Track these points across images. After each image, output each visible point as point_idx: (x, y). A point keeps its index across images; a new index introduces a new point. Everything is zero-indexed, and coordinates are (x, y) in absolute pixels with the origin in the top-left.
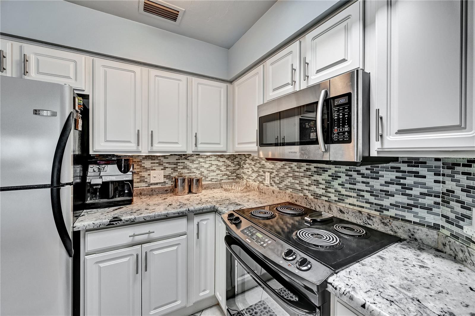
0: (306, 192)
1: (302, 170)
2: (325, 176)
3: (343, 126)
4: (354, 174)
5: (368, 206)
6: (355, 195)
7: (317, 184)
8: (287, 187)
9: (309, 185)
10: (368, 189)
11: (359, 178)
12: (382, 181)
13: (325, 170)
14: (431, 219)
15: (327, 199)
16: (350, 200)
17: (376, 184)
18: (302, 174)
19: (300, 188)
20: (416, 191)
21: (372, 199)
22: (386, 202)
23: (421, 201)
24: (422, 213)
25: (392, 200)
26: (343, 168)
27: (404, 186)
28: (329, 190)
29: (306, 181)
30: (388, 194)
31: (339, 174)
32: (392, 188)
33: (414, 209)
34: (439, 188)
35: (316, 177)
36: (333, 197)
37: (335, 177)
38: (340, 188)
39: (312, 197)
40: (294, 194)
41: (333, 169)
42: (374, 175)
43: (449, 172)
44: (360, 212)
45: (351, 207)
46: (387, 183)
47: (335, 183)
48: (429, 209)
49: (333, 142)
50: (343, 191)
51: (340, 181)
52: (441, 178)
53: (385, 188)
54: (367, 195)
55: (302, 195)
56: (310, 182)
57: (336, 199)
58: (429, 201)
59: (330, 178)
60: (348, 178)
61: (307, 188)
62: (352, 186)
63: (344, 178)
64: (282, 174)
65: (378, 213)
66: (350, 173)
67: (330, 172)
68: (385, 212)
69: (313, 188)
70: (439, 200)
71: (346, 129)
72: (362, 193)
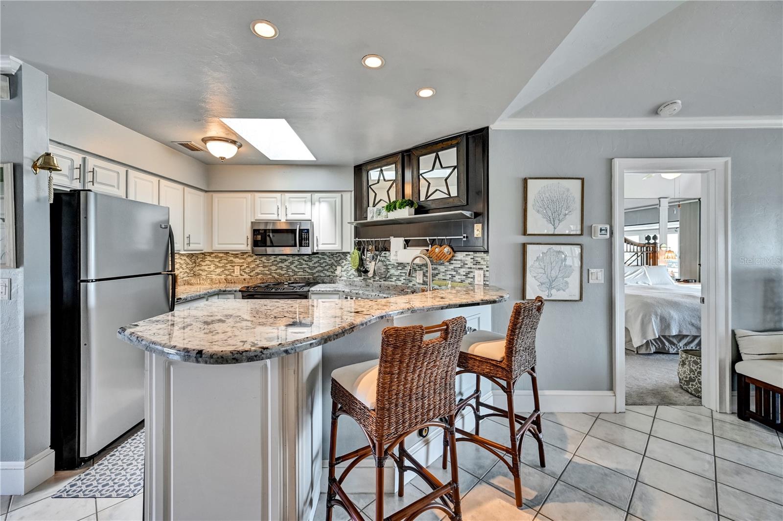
0: (274, 275)
1: (271, 261)
2: (287, 263)
3: (306, 240)
4: (302, 261)
5: (308, 274)
6: (302, 270)
7: (281, 268)
8: (258, 274)
9: (276, 270)
10: (308, 267)
11: (304, 262)
12: (313, 262)
13: (286, 260)
14: (328, 274)
15: (287, 275)
16: (300, 273)
17: (311, 264)
18: (271, 264)
19: (269, 273)
20: (324, 265)
21: (309, 271)
22: (314, 271)
23: (325, 268)
24: (325, 272)
25: (317, 269)
26: (297, 258)
27: (321, 264)
28: (289, 270)
29: (273, 268)
30: (316, 267)
31: (294, 262)
32: (316, 265)
33: (323, 272)
34: (330, 262)
35: (280, 265)
36: (291, 274)
37: (292, 263)
38: (295, 268)
39: (278, 277)
40: (264, 278)
41: (291, 259)
42: (310, 260)
43: (332, 257)
44: (305, 278)
45: (301, 276)
46: (315, 263)
47: (292, 267)
48: (327, 270)
49: (302, 246)
50: (297, 270)
51: (295, 265)
52: (330, 259)
53: (314, 265)
54: (307, 270)
55: (271, 277)
56: (276, 268)
57: (293, 274)
58: (327, 268)
59: (290, 264)
60: (298, 263)
61: (275, 272)
62: (301, 267)
63: (297, 263)
64: (253, 266)
65: (311, 276)
66: (300, 260)
67: (289, 261)
68: (314, 275)
69: (278, 271)
70: (330, 267)
71: (307, 242)
72: (305, 269)
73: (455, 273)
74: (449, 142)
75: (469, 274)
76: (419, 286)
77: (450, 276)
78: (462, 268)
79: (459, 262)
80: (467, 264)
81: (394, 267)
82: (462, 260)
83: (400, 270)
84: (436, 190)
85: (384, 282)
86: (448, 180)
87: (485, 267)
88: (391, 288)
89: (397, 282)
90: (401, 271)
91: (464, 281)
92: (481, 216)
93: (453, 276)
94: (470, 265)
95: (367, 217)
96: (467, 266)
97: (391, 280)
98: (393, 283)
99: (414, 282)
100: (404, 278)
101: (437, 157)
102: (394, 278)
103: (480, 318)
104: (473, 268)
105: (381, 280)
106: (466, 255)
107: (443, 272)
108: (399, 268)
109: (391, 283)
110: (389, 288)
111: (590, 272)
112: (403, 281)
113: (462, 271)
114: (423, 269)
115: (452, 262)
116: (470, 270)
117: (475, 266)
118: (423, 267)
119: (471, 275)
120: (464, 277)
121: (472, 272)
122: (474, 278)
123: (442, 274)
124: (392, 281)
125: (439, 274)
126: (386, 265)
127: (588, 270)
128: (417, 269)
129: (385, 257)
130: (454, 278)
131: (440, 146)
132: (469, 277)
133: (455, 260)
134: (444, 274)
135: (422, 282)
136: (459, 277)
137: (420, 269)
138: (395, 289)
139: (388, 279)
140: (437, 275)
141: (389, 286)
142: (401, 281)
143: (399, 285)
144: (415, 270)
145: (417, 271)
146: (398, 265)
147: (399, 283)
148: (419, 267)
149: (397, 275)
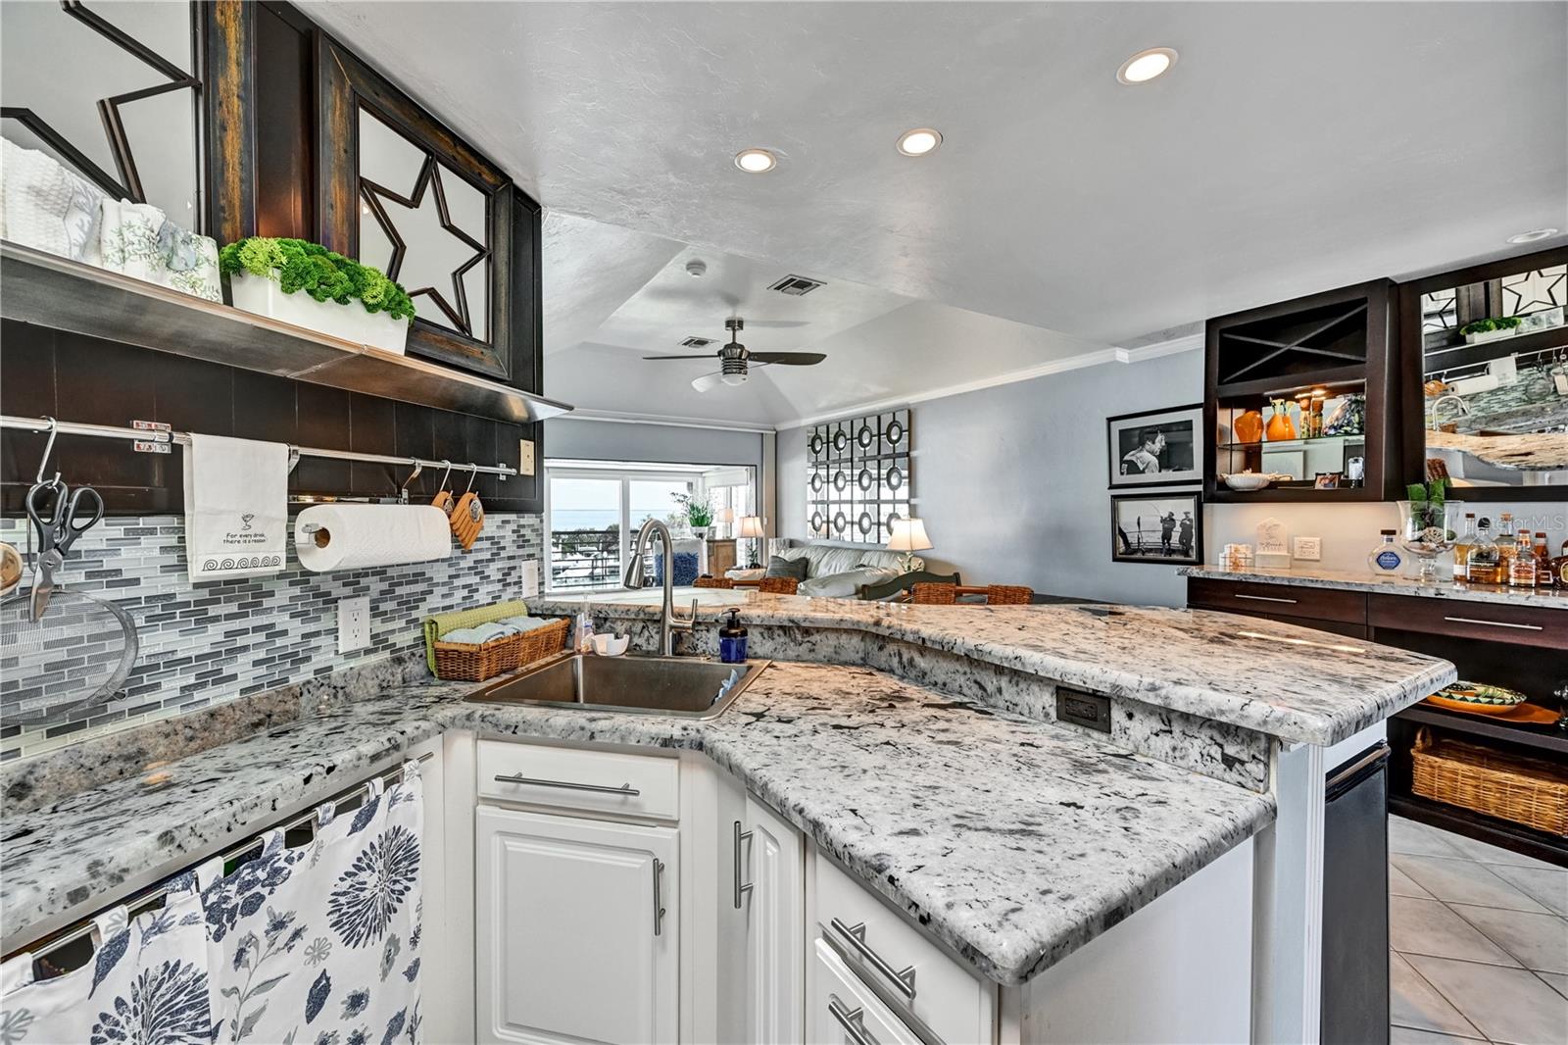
73: (477, 579)
75: (511, 574)
77: (465, 593)
78: (494, 560)
79: (487, 544)
80: (505, 548)
82: (493, 538)
83: (229, 617)
87: (540, 550)
89: (198, 696)
90: (236, 625)
91: (499, 598)
93: (472, 590)
94: (511, 550)
96: (503, 554)
97: (148, 698)
98: (175, 713)
99: (318, 661)
100: (262, 654)
104: (518, 557)
106: (503, 522)
107: (444, 584)
108: (213, 610)
109: (147, 720)
112: (246, 680)
113: (493, 571)
116: (512, 563)
117: (521, 552)
118: (364, 582)
119: (513, 577)
120: (500, 586)
121: (515, 567)
122: (521, 582)
123: (439, 591)
124: (156, 705)
125: (431, 592)
128: (337, 590)
130: (476, 596)
132: (509, 584)
133: (476, 540)
134: (445, 590)
136: (490, 588)
137: (348, 590)
138: (193, 745)
139: (113, 707)
140: (425, 600)
141: (132, 749)
142: (234, 677)
143: (231, 706)
144: (330, 602)
145: (336, 601)
146: (205, 594)
147: (220, 696)
148: (345, 585)
149: (199, 658)
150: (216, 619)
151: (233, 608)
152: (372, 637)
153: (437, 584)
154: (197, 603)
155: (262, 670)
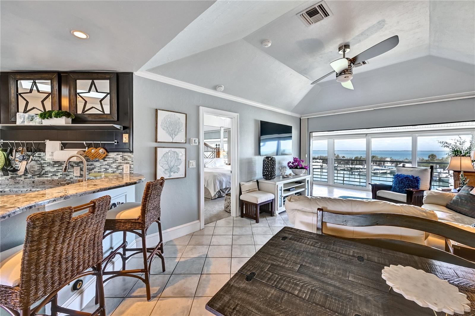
73: (108, 167)
74: (103, 75)
75: (119, 167)
76: (76, 178)
77: (105, 169)
78: (114, 163)
79: (112, 159)
80: (118, 160)
81: (49, 164)
82: (114, 158)
83: (57, 167)
84: (92, 108)
85: (39, 178)
86: (102, 102)
87: (131, 162)
88: (46, 182)
89: (54, 177)
90: (58, 168)
91: (116, 172)
92: (128, 128)
93: (107, 169)
94: (120, 161)
95: (16, 121)
96: (117, 162)
97: (46, 176)
98: (49, 179)
99: (71, 176)
100: (62, 173)
101: (93, 83)
102: (50, 175)
103: (127, 195)
104: (122, 163)
105: (34, 177)
106: (117, 154)
107: (98, 167)
108: (55, 165)
109: (46, 178)
110: (44, 182)
111: (190, 162)
113: (114, 165)
114: (80, 165)
115: (106, 159)
116: (119, 164)
117: (123, 162)
118: (80, 164)
119: (121, 168)
120: (116, 169)
121: (121, 165)
122: (123, 169)
123: (97, 168)
124: (48, 177)
125: (95, 168)
126: (41, 164)
127: (189, 161)
128: (74, 165)
129: (40, 156)
130: (108, 171)
131: (95, 76)
132: (119, 169)
133: (108, 158)
134: (99, 168)
135: (79, 175)
136: (112, 169)
137: (76, 165)
138: (51, 183)
139: (43, 176)
140: (93, 169)
141: (43, 181)
142: (57, 176)
143: (55, 180)
144: (73, 166)
145: (74, 167)
146: (54, 163)
147: (56, 178)
148: (76, 164)
149: (53, 172)
150: (55, 167)
151: (57, 166)
152: (80, 174)
153: (97, 167)
154: (53, 164)
155: (61, 176)
